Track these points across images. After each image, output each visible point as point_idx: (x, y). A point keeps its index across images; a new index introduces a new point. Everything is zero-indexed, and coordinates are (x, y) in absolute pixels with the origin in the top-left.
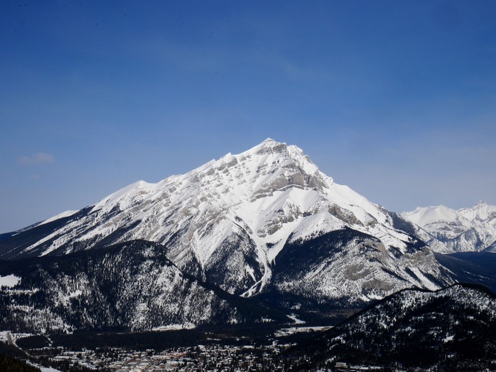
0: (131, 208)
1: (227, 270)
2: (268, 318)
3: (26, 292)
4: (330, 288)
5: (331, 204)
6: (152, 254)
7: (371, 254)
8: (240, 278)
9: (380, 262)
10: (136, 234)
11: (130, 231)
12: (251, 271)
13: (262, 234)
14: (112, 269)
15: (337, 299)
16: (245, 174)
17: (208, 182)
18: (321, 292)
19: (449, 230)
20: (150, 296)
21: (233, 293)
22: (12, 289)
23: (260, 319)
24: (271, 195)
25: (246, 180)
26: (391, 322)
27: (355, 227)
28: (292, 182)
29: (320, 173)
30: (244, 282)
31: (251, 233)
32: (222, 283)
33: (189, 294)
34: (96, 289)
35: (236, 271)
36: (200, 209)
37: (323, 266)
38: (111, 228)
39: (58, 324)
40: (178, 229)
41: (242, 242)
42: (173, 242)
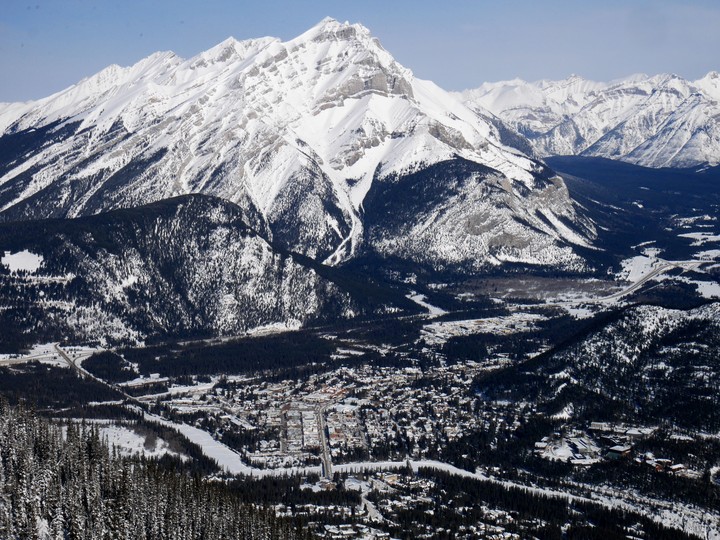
0: (148, 129)
1: (301, 223)
2: (394, 306)
3: (58, 279)
4: (448, 248)
5: (432, 122)
6: (224, 219)
7: (498, 197)
8: (321, 235)
9: (508, 207)
10: (163, 169)
11: (153, 165)
12: (334, 223)
13: (338, 165)
14: (170, 242)
15: (458, 264)
16: (300, 73)
17: (253, 87)
18: (437, 254)
19: (535, 119)
20: (236, 283)
21: (314, 257)
22: (33, 274)
23: (383, 309)
24: (342, 105)
25: (304, 82)
26: (633, 354)
27: (465, 154)
28: (370, 86)
29: (397, 64)
30: (328, 240)
31: (322, 163)
32: (297, 242)
33: (286, 277)
34: (156, 274)
35: (315, 225)
36: (248, 130)
37: (434, 215)
38: (121, 158)
39: (119, 330)
40: (221, 160)
41: (316, 180)
42: (219, 182)
